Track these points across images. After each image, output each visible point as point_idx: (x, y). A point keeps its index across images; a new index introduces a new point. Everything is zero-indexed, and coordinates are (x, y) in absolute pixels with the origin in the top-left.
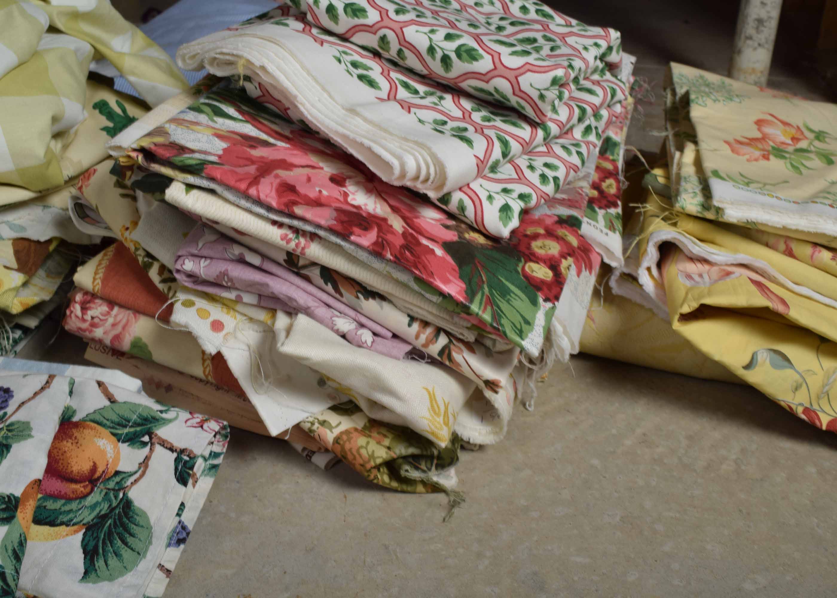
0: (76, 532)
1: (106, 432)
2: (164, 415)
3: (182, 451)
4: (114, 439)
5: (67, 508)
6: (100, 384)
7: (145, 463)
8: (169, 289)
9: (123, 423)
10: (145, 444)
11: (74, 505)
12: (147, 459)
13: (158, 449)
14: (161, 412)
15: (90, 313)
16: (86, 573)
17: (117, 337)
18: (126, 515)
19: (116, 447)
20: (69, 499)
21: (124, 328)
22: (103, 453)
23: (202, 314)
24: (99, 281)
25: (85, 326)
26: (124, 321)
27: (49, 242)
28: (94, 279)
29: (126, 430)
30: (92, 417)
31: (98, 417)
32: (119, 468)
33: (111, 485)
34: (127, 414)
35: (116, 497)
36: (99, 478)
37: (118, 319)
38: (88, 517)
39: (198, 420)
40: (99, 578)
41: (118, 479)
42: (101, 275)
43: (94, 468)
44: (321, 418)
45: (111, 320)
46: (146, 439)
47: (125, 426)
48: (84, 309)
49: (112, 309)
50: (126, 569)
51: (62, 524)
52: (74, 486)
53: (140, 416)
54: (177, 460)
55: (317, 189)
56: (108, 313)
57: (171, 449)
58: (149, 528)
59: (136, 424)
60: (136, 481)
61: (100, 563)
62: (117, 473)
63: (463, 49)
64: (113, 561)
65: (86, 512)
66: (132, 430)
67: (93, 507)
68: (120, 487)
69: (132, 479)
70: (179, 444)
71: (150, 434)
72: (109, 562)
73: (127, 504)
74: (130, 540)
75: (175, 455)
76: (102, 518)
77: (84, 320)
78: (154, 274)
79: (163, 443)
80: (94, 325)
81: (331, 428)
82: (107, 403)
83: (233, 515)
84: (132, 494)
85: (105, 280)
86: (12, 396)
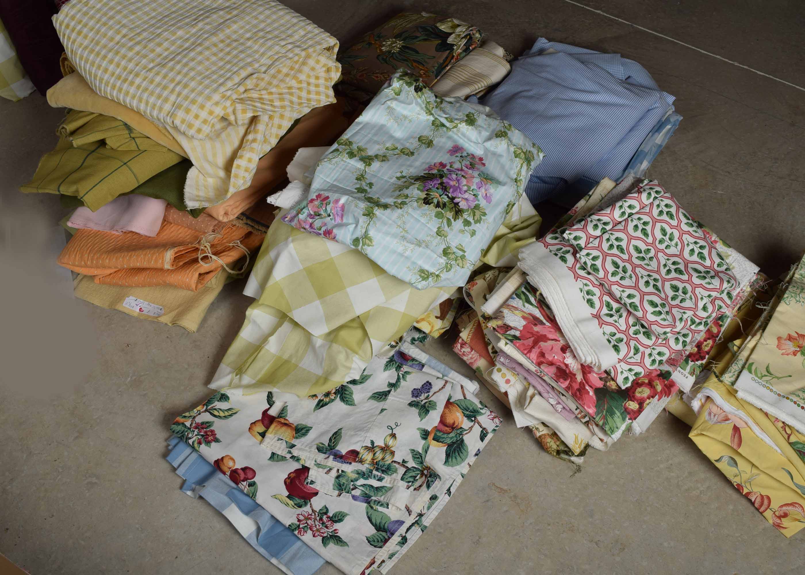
0: (445, 446)
1: (460, 411)
2: (481, 411)
3: (484, 429)
4: (462, 414)
5: (443, 436)
6: (462, 387)
7: (471, 428)
8: (494, 357)
9: (466, 409)
10: (472, 421)
11: (445, 436)
12: (472, 427)
13: (476, 424)
14: (481, 409)
15: (463, 350)
16: (445, 462)
17: (471, 363)
18: (461, 444)
19: (463, 418)
20: (444, 433)
21: (475, 361)
22: (458, 418)
23: (503, 376)
24: (469, 339)
25: (460, 353)
26: (475, 358)
27: (454, 300)
28: (468, 338)
29: (467, 413)
30: (457, 402)
31: (459, 403)
32: (462, 426)
33: (458, 432)
34: (469, 406)
35: (459, 437)
36: (454, 428)
37: (474, 356)
38: (449, 441)
39: (492, 416)
40: (449, 465)
41: (461, 430)
42: (470, 337)
43: (454, 424)
44: (537, 426)
45: (470, 356)
46: (473, 419)
47: (467, 411)
48: (461, 347)
49: (472, 351)
50: (458, 464)
51: (441, 442)
52: (446, 428)
53: (473, 409)
54: (482, 431)
55: (554, 355)
56: (470, 353)
57: (481, 427)
58: (467, 452)
59: (471, 412)
60: (467, 433)
61: (450, 460)
62: (461, 428)
63: (633, 304)
64: (454, 460)
65: (449, 439)
66: (469, 413)
67: (452, 438)
68: (461, 434)
69: (466, 432)
70: (484, 426)
71: (475, 418)
72: (453, 460)
73: (462, 441)
74: (461, 454)
75: (481, 429)
76: (453, 443)
77: (461, 352)
78: (490, 348)
79: (479, 423)
80: (464, 355)
81: (539, 432)
82: (463, 398)
83: (497, 448)
84: (465, 438)
85: (471, 339)
86: (431, 388)
